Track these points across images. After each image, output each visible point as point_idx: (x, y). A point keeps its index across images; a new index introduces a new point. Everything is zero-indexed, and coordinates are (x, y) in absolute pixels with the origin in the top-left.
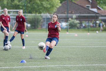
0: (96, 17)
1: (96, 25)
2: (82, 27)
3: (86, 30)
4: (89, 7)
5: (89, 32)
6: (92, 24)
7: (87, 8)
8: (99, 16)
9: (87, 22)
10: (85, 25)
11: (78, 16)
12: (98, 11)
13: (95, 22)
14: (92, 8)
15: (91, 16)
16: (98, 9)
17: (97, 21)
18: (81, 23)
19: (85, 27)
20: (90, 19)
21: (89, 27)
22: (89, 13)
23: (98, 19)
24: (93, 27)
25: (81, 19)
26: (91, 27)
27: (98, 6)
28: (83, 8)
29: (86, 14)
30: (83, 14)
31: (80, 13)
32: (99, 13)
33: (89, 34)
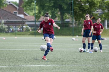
0: (22, 22)
1: (23, 30)
2: (10, 31)
3: (14, 34)
4: (16, 13)
5: (17, 36)
6: (20, 29)
7: (15, 14)
8: (26, 21)
9: (15, 27)
10: (13, 29)
11: (7, 21)
12: (24, 17)
13: (22, 27)
14: (19, 14)
15: (18, 21)
16: (25, 15)
17: (24, 26)
18: (9, 28)
19: (12, 31)
20: (17, 24)
21: (17, 31)
22: (16, 19)
23: (25, 24)
24: (20, 31)
25: (9, 24)
26: (18, 31)
27: (25, 13)
28: (11, 14)
29: (14, 19)
30: (11, 19)
31: (8, 19)
32: (26, 19)
33: (16, 37)
